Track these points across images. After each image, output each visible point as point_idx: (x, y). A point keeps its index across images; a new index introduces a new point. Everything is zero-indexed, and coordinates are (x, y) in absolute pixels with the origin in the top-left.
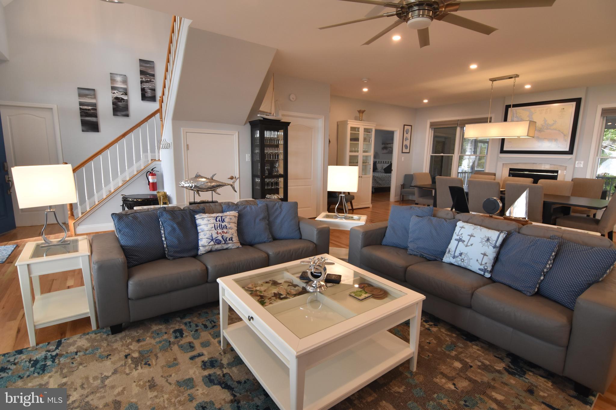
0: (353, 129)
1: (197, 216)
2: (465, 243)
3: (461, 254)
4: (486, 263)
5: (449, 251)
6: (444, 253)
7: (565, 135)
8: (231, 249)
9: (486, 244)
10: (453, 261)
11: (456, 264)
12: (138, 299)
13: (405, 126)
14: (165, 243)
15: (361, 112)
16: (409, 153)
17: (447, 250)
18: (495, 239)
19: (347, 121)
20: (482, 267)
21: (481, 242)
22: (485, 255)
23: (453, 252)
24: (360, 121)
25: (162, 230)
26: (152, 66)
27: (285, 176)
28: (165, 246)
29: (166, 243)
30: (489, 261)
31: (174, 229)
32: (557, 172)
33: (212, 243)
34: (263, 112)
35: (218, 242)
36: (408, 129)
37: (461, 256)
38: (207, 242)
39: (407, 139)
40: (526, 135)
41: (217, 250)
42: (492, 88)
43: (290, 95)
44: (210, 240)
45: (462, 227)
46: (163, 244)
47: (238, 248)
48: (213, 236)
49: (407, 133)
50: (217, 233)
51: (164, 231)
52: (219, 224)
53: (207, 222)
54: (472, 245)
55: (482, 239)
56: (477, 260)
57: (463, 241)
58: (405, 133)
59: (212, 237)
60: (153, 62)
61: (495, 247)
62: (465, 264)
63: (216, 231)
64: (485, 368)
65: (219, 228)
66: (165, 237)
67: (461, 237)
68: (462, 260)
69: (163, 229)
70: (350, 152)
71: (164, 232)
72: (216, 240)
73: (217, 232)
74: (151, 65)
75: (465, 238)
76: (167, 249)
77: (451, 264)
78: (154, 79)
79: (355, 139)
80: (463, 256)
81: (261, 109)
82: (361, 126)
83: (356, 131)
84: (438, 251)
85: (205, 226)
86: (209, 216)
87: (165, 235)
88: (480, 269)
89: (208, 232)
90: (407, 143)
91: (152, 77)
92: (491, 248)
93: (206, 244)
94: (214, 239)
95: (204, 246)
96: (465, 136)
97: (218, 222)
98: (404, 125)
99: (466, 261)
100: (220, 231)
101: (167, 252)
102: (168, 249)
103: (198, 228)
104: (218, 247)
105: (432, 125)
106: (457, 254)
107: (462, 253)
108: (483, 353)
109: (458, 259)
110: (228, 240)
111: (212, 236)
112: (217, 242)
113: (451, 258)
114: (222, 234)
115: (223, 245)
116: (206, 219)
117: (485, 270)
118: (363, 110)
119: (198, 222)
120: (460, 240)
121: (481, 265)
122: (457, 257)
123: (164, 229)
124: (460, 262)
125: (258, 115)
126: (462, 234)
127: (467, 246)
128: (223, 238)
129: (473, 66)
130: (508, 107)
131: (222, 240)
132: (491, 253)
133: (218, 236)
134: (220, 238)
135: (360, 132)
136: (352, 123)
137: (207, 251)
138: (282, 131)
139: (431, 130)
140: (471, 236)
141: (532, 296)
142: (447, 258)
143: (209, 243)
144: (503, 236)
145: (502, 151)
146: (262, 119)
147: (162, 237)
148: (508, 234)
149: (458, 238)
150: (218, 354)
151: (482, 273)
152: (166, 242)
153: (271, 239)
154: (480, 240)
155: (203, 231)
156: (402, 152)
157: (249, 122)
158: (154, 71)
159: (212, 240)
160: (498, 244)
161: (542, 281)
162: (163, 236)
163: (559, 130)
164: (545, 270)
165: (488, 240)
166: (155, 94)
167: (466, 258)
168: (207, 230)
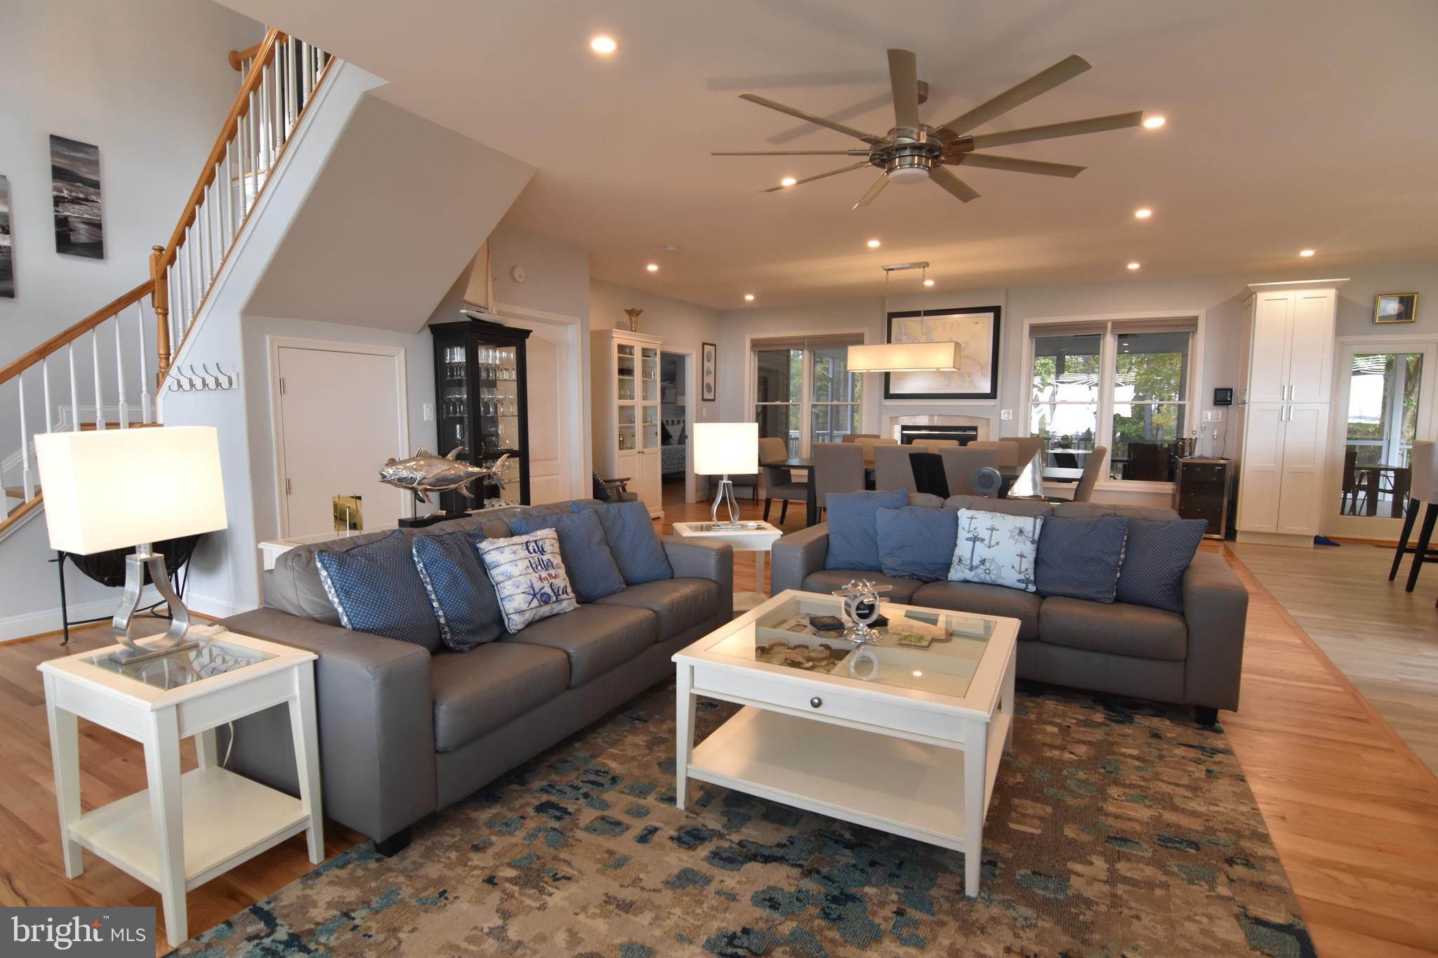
0: (621, 348)
1: (484, 545)
2: (987, 542)
3: (983, 562)
4: (1027, 570)
5: (960, 560)
6: (948, 566)
7: (982, 367)
8: (565, 613)
9: (1020, 538)
10: (969, 575)
11: (976, 579)
12: (458, 747)
13: (705, 346)
14: (441, 613)
15: (632, 313)
16: (714, 400)
17: (955, 559)
18: (1031, 529)
19: (611, 332)
20: (1022, 577)
21: (1012, 537)
22: (1022, 556)
23: (969, 561)
24: (632, 331)
25: (427, 583)
26: (93, 158)
27: (522, 454)
28: (442, 621)
29: (445, 613)
30: (1028, 564)
31: (455, 579)
32: (975, 429)
33: (535, 603)
34: (470, 305)
35: (545, 600)
36: (708, 350)
37: (983, 564)
38: (526, 603)
39: (709, 372)
40: (952, 366)
41: (543, 619)
42: (887, 283)
43: (514, 268)
44: (531, 597)
45: (972, 518)
46: (436, 618)
47: (575, 609)
48: (535, 586)
49: (709, 361)
50: (540, 579)
51: (433, 584)
52: (536, 559)
53: (512, 557)
54: (997, 544)
55: (1012, 532)
56: (1013, 567)
57: (982, 540)
58: (705, 359)
59: (534, 590)
60: (96, 148)
61: (1033, 542)
62: (993, 577)
63: (537, 575)
64: (1086, 723)
65: (539, 568)
66: (438, 600)
67: (976, 534)
68: (987, 571)
69: (428, 579)
70: (620, 398)
71: (433, 587)
72: (542, 595)
73: (540, 576)
74: (88, 157)
75: (984, 534)
76: (446, 629)
77: (966, 581)
78: (98, 194)
79: (625, 371)
80: (987, 564)
81: (469, 296)
82: (637, 342)
83: (626, 354)
84: (938, 564)
85: (511, 566)
86: (511, 543)
87: (437, 596)
88: (1019, 581)
89: (522, 579)
90: (709, 380)
91: (92, 190)
92: (1029, 544)
93: (525, 607)
94: (538, 593)
95: (520, 612)
96: (849, 368)
97: (534, 554)
98: (704, 344)
99: (995, 572)
100: (544, 574)
101: (448, 636)
102: (449, 627)
103: (494, 572)
104: (545, 610)
105: (756, 345)
106: (975, 563)
107: (984, 560)
108: (1065, 707)
109: (980, 571)
110: (560, 592)
111: (532, 586)
112: (543, 599)
113: (967, 571)
114: (550, 581)
115: (554, 605)
116: (507, 550)
117: (1027, 581)
118: (639, 309)
119: (489, 558)
120: (975, 539)
121: (1020, 573)
122: (977, 567)
123: (431, 580)
124: (983, 576)
125: (463, 311)
126: (975, 529)
127: (990, 547)
128: (552, 590)
129: (874, 244)
130: (891, 316)
131: (552, 594)
132: (1029, 550)
133: (543, 585)
134: (548, 590)
135: (635, 357)
136: (620, 337)
137: (527, 622)
138: (514, 349)
139: (752, 355)
140: (992, 529)
141: (1113, 603)
142: (956, 574)
143: (530, 603)
144: (1039, 522)
145: (888, 396)
146: (470, 320)
147: (430, 601)
148: (1045, 519)
149: (970, 535)
150: (683, 819)
151: (1023, 586)
152: (443, 610)
153: (624, 585)
154: (1008, 534)
155: (509, 578)
156: (703, 400)
157: (430, 326)
158: (97, 172)
159: (534, 595)
160: (1036, 537)
161: (1119, 579)
162: (433, 596)
163: (974, 359)
164: (1120, 563)
165: (1021, 532)
166: (101, 237)
167: (993, 567)
168: (519, 573)
